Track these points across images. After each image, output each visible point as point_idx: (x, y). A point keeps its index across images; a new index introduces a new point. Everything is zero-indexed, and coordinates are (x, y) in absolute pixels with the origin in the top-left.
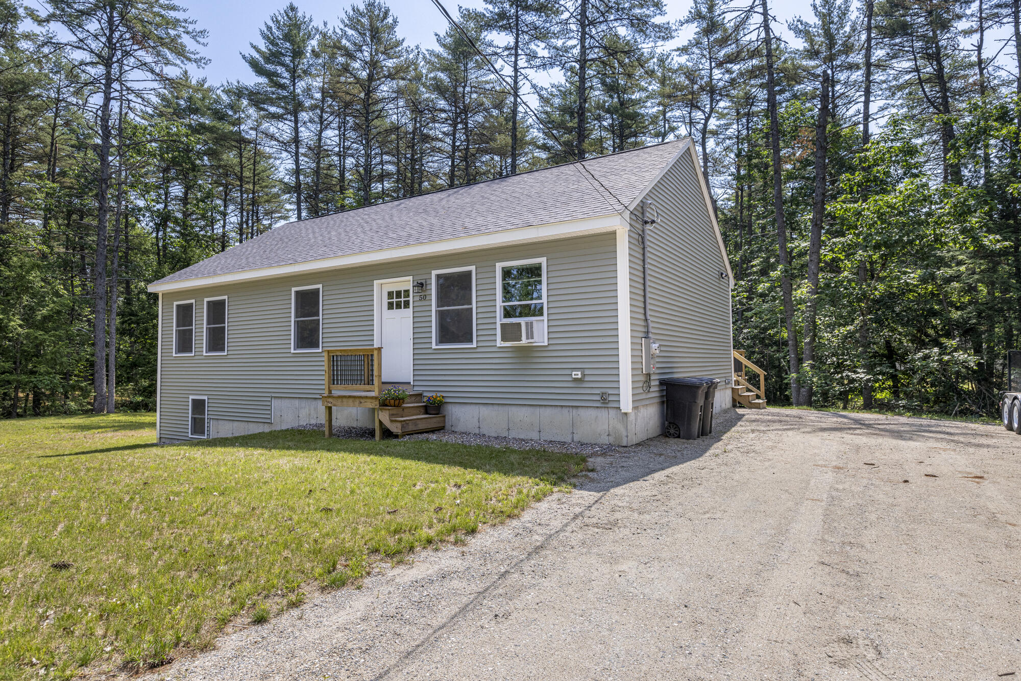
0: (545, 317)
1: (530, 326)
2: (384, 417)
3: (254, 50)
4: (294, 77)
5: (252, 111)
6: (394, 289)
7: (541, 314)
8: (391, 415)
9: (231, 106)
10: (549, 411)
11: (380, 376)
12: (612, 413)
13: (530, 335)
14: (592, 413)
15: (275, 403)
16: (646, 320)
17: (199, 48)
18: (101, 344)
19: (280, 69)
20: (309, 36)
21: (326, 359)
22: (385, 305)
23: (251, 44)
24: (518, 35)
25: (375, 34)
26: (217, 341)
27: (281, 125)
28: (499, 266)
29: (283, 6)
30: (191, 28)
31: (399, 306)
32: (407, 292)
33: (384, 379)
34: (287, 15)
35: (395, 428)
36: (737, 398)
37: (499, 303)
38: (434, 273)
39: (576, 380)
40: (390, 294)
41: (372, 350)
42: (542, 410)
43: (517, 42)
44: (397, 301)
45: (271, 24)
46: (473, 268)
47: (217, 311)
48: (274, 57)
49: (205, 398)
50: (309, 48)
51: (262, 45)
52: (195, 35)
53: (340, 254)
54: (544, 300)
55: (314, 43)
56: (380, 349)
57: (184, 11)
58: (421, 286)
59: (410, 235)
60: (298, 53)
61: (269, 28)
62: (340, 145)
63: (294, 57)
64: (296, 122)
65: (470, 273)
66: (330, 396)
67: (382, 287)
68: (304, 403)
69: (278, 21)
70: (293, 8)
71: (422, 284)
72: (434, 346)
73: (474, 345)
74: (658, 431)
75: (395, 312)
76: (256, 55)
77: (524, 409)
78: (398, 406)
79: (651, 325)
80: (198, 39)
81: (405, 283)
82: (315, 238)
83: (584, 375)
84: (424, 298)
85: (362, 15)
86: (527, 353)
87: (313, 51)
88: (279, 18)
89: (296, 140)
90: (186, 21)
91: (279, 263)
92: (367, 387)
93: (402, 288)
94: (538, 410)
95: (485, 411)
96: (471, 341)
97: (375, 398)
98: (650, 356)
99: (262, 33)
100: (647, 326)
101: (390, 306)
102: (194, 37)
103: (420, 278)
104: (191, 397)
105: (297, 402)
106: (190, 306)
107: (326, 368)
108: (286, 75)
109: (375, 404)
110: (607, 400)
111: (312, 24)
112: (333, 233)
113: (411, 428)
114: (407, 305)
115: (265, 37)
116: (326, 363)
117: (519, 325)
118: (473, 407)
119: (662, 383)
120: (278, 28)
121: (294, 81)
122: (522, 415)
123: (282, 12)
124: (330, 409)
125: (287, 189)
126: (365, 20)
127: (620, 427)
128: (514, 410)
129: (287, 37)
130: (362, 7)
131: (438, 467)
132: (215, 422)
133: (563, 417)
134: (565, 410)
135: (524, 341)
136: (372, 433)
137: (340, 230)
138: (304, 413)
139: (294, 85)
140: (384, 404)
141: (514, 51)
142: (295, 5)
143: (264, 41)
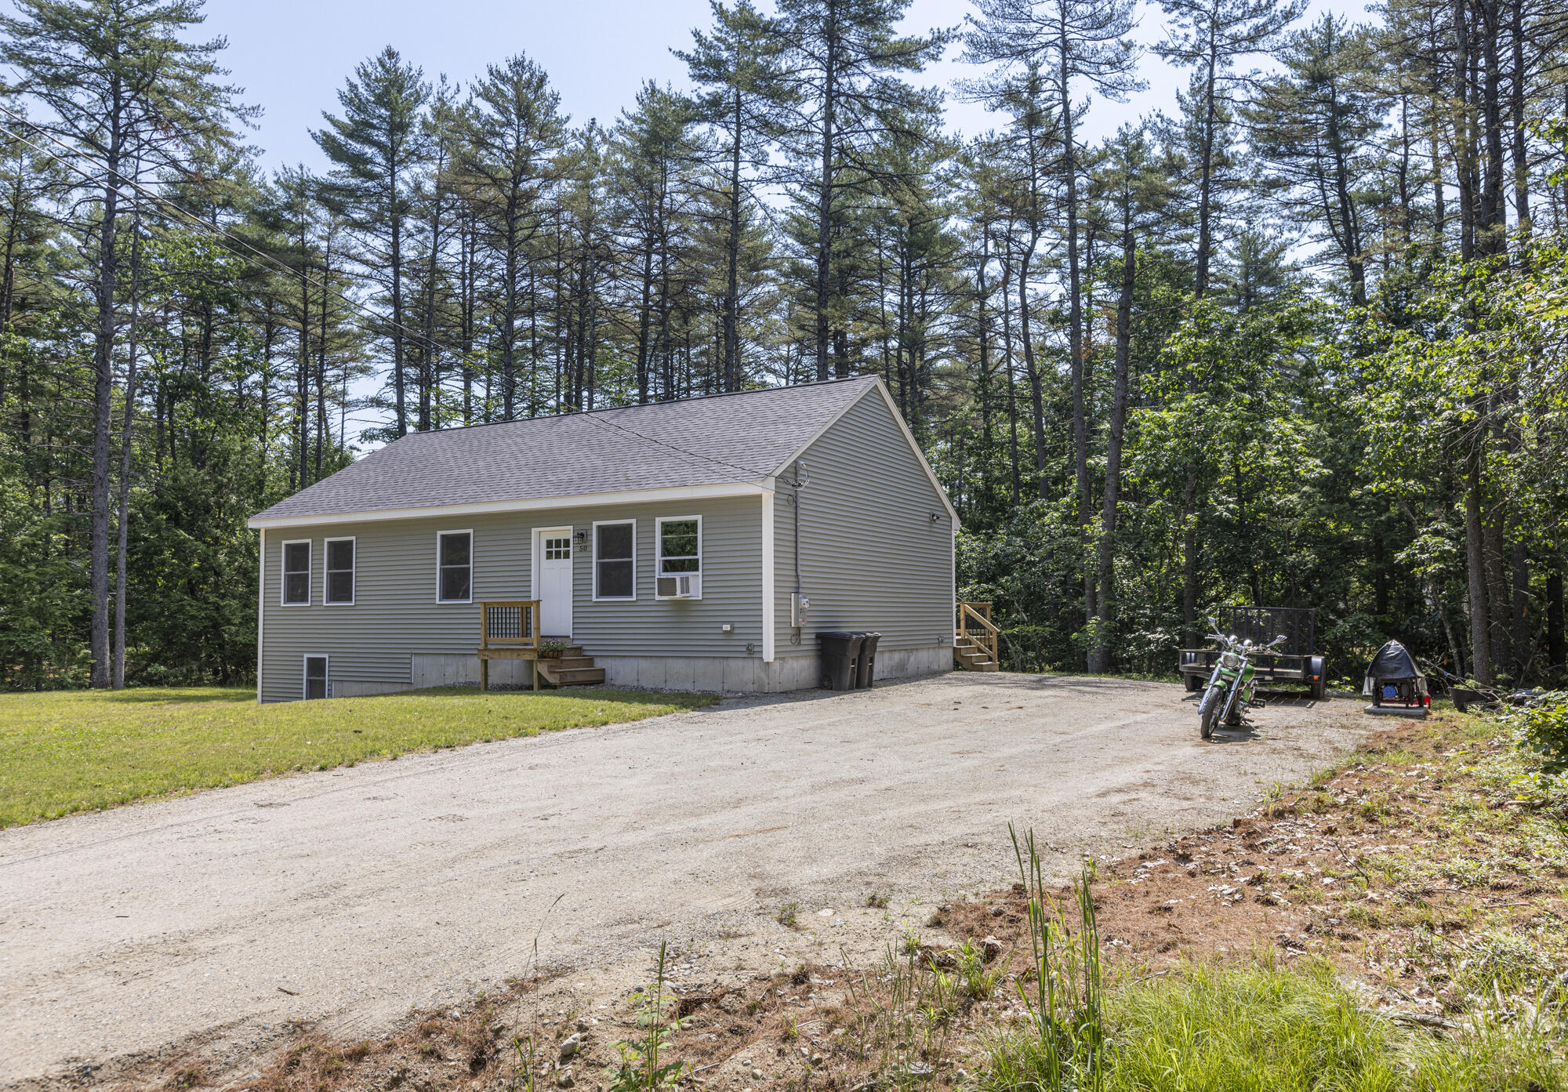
0: (700, 573)
1: (685, 582)
2: (542, 668)
3: (328, 123)
4: (393, 163)
5: (323, 213)
6: (554, 537)
7: (697, 569)
8: (550, 667)
9: (289, 207)
10: (702, 662)
11: (538, 629)
12: (757, 662)
13: (686, 588)
14: (740, 663)
15: (415, 661)
16: (797, 576)
17: (247, 131)
18: (101, 586)
19: (369, 151)
20: (418, 99)
21: (482, 611)
22: (544, 555)
23: (324, 113)
24: (738, 132)
25: (525, 113)
26: (341, 588)
27: (370, 238)
28: (659, 521)
29: (377, 52)
30: (236, 101)
31: (558, 555)
32: (567, 543)
33: (543, 632)
34: (383, 65)
35: (552, 679)
36: (959, 659)
37: (659, 558)
38: (595, 524)
39: (726, 632)
40: (549, 543)
41: (531, 603)
42: (696, 661)
43: (738, 141)
44: (556, 550)
45: (357, 81)
46: (633, 521)
47: (341, 555)
48: (359, 131)
49: (326, 656)
50: (417, 121)
51: (342, 114)
52: (242, 113)
53: (495, 498)
54: (700, 556)
55: (424, 110)
56: (538, 602)
57: (226, 73)
58: (581, 536)
59: (571, 481)
60: (398, 128)
61: (353, 87)
62: (464, 262)
63: (391, 132)
64: (396, 235)
65: (630, 526)
66: (486, 649)
67: (540, 536)
68: (450, 660)
69: (367, 75)
70: (391, 54)
71: (582, 535)
72: (594, 599)
73: (634, 598)
74: (814, 684)
75: (554, 561)
76: (333, 131)
77: (680, 661)
78: (557, 658)
79: (802, 580)
80: (248, 118)
81: (566, 532)
82: (459, 467)
83: (733, 628)
84: (585, 549)
85: (503, 79)
86: (683, 606)
87: (424, 123)
88: (370, 69)
89: (395, 260)
90: (228, 89)
91: (423, 502)
92: (525, 640)
93: (562, 537)
94: (692, 662)
95: (644, 664)
96: (631, 594)
97: (534, 650)
98: (800, 611)
99: (342, 96)
100: (798, 582)
101: (549, 555)
102: (241, 116)
103: (581, 528)
104: (306, 656)
105: (442, 659)
106: (304, 548)
107: (482, 620)
108: (380, 159)
109: (533, 656)
110: (752, 651)
111: (422, 79)
112: (481, 463)
113: (569, 679)
114: (567, 556)
115: (348, 102)
116: (482, 616)
117: (674, 580)
118: (632, 660)
119: (819, 636)
120: (368, 85)
121: (392, 169)
122: (678, 666)
123: (374, 60)
124: (486, 662)
125: (374, 328)
126: (508, 90)
127: (763, 676)
128: (670, 662)
129: (380, 100)
130: (504, 68)
131: (589, 701)
132: (339, 685)
133: (716, 667)
134: (717, 662)
135: (679, 595)
136: (530, 688)
137: (489, 459)
138: (450, 671)
139: (393, 175)
140: (542, 656)
141: (734, 152)
142: (395, 49)
143: (344, 109)
